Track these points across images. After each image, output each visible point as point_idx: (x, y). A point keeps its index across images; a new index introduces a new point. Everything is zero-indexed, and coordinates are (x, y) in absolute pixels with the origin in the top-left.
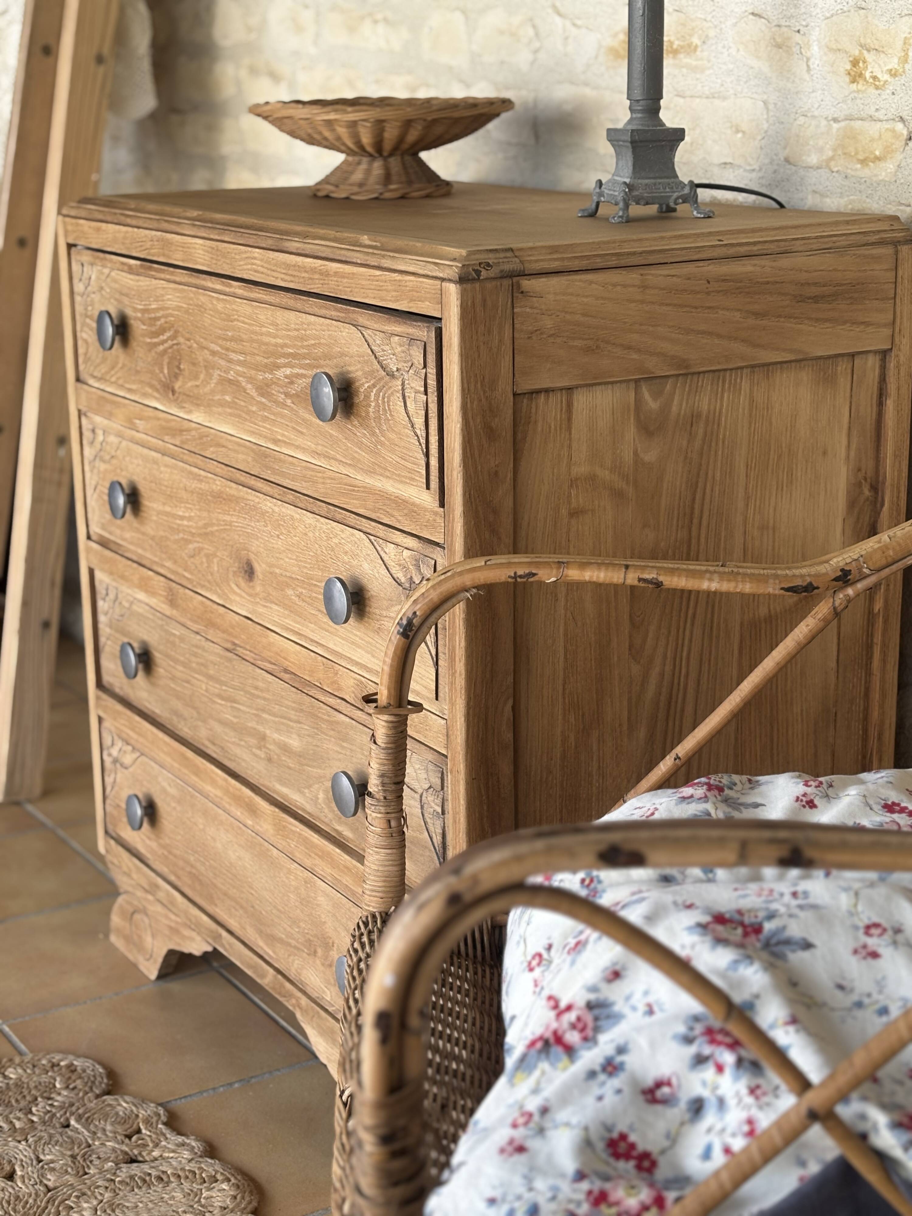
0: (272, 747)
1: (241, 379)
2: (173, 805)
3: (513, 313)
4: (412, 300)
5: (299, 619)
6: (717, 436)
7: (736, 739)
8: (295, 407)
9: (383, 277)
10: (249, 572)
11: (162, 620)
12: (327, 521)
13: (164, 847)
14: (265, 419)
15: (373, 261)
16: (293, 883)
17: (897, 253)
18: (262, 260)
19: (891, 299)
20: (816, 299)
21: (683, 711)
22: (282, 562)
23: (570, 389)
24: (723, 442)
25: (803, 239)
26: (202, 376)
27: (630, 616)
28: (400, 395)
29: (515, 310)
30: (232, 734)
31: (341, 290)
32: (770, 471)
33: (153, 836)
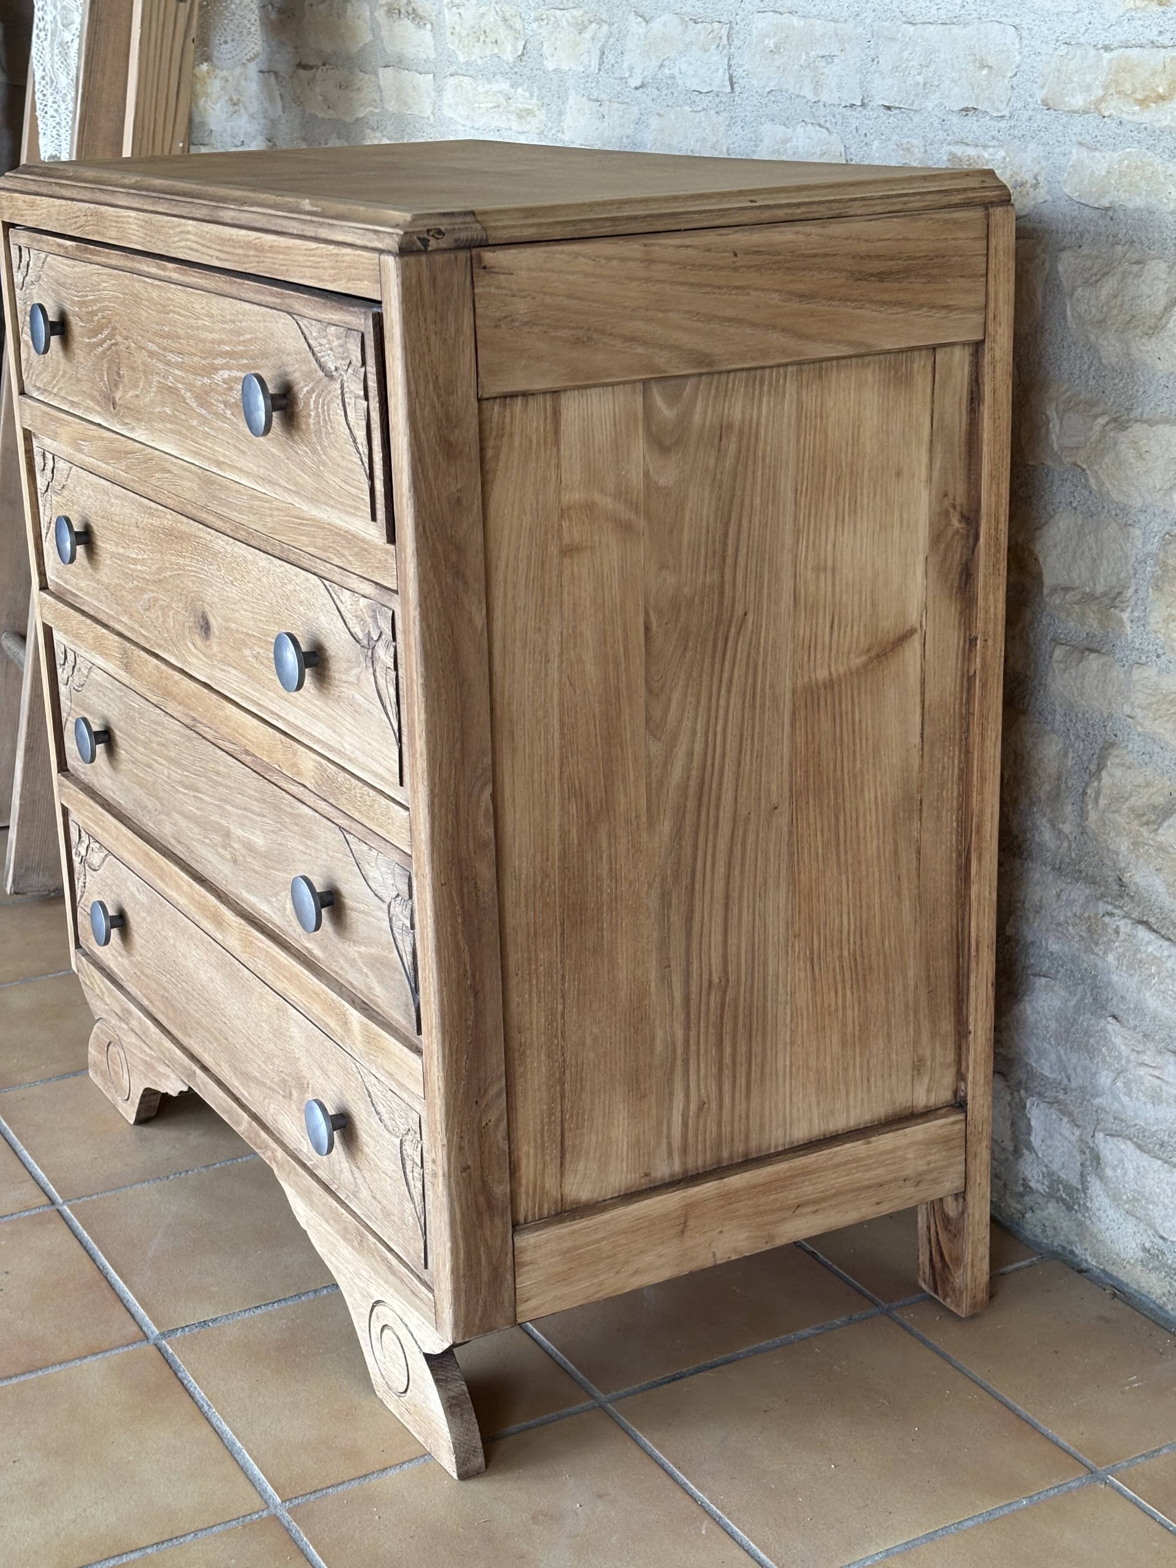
0: (236, 846)
1: (180, 385)
2: (143, 914)
3: (474, 295)
4: (350, 280)
5: (258, 686)
6: (755, 452)
7: (790, 833)
8: (235, 420)
9: (319, 252)
10: (206, 628)
11: (121, 690)
12: (281, 562)
13: (136, 965)
14: (206, 435)
15: (310, 231)
16: (265, 1010)
17: (988, 217)
18: (196, 235)
19: (982, 276)
20: (881, 277)
21: (719, 798)
22: (237, 614)
23: (555, 392)
24: (763, 460)
25: (863, 199)
26: (141, 384)
27: (646, 681)
28: (339, 402)
29: (476, 291)
30: (196, 830)
31: (276, 270)
32: (826, 497)
33: (124, 953)
